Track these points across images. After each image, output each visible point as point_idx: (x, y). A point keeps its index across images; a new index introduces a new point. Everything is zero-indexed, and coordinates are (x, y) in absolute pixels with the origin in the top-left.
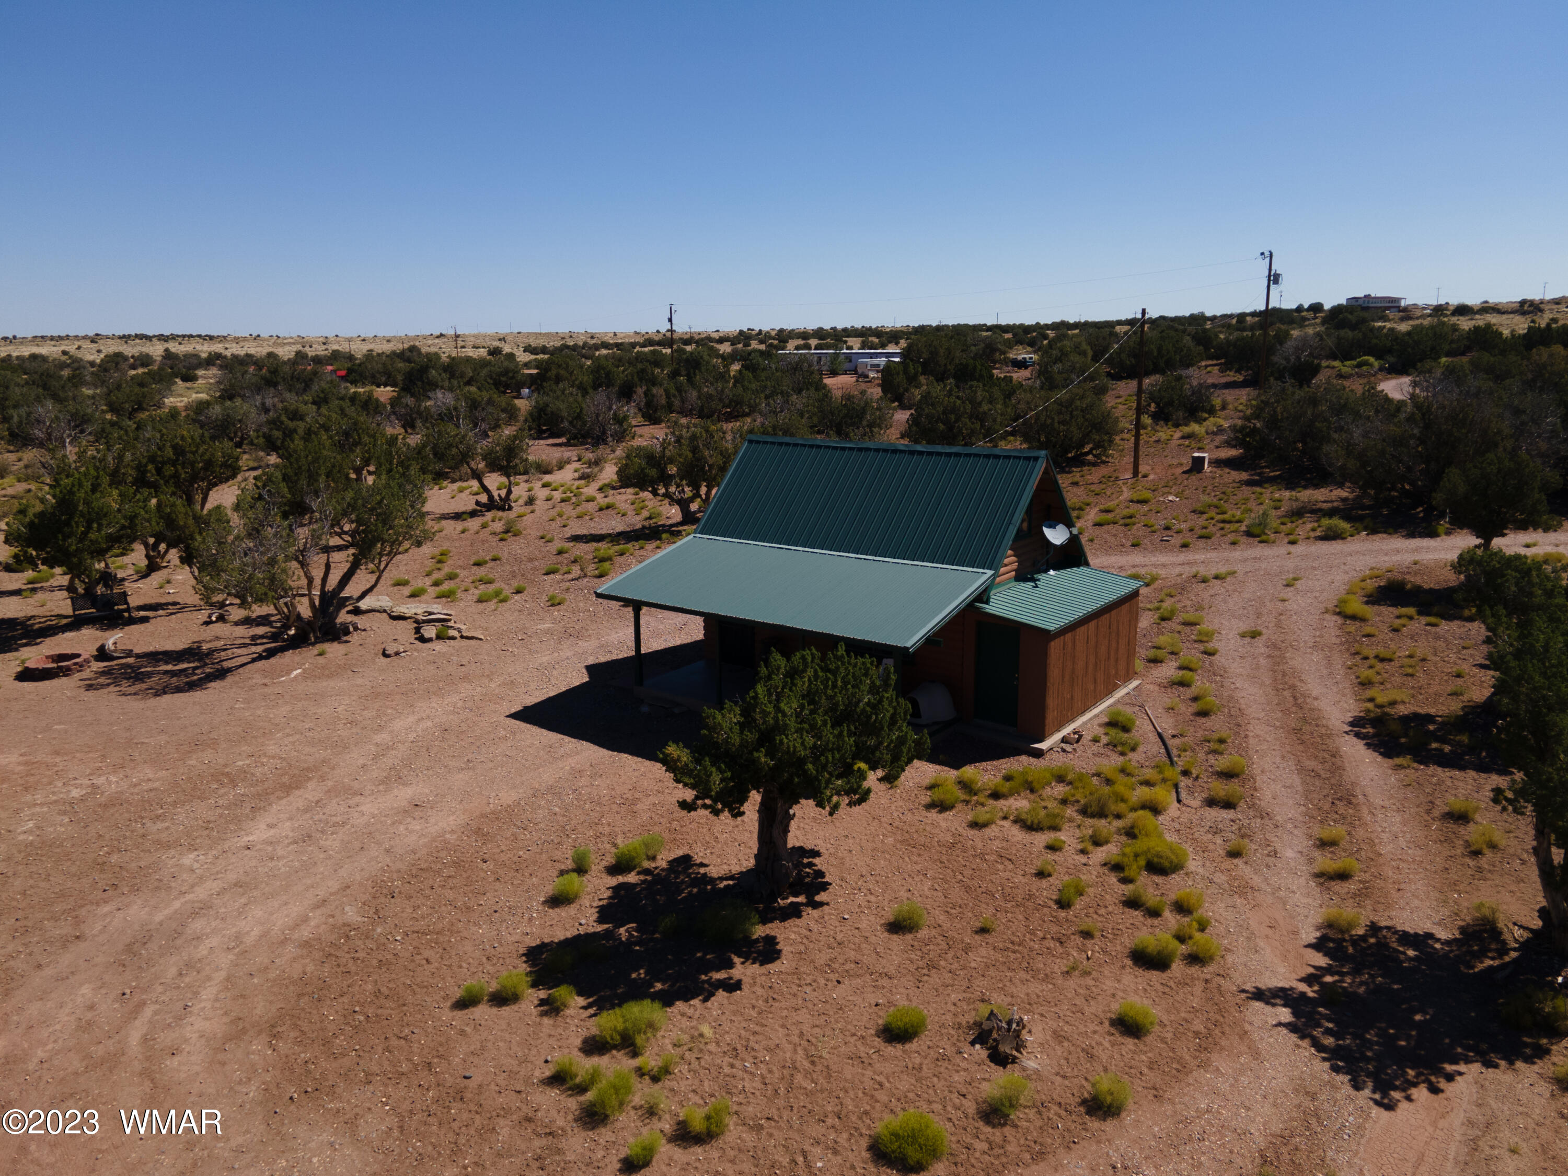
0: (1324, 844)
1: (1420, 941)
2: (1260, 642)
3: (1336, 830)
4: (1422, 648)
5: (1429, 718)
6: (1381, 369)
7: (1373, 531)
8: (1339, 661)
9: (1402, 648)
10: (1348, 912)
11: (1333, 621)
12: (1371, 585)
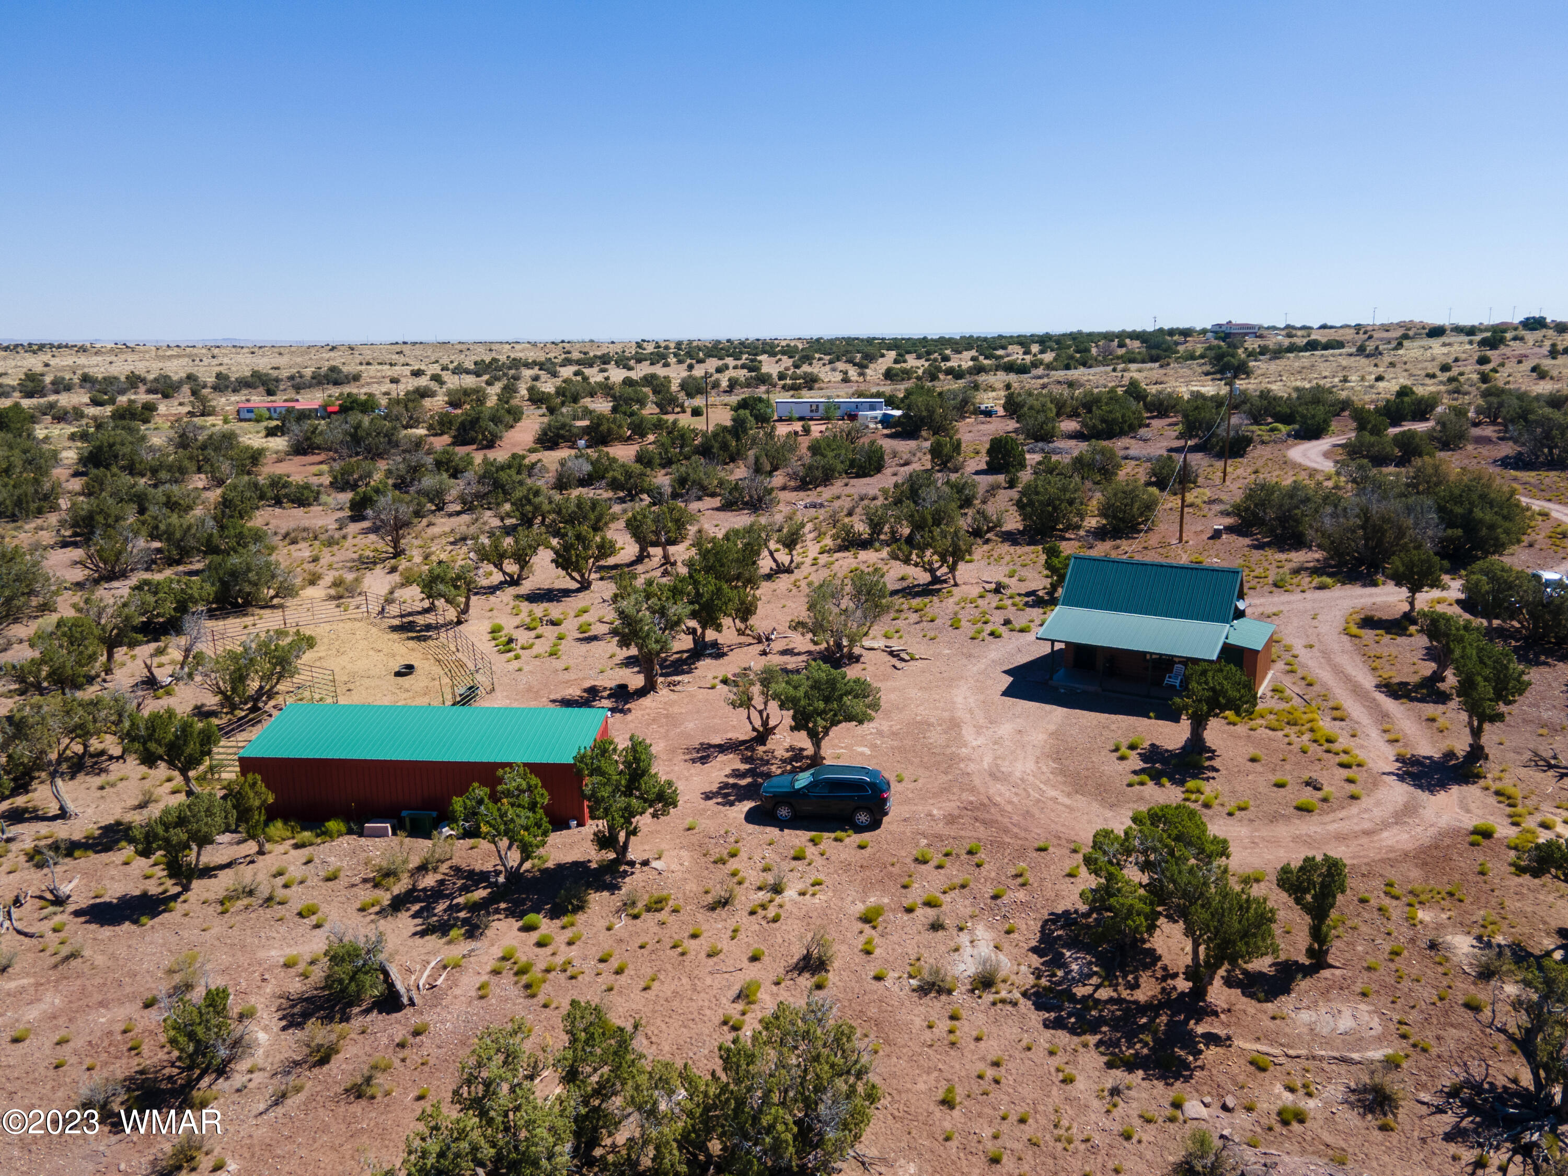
0: (1385, 731)
1: (1430, 758)
2: (1315, 650)
3: (1388, 726)
4: (1394, 651)
5: (1407, 684)
6: (1289, 435)
7: (1344, 584)
8: (1358, 659)
9: (1385, 652)
10: (1402, 751)
11: (1345, 638)
12: (1357, 617)
